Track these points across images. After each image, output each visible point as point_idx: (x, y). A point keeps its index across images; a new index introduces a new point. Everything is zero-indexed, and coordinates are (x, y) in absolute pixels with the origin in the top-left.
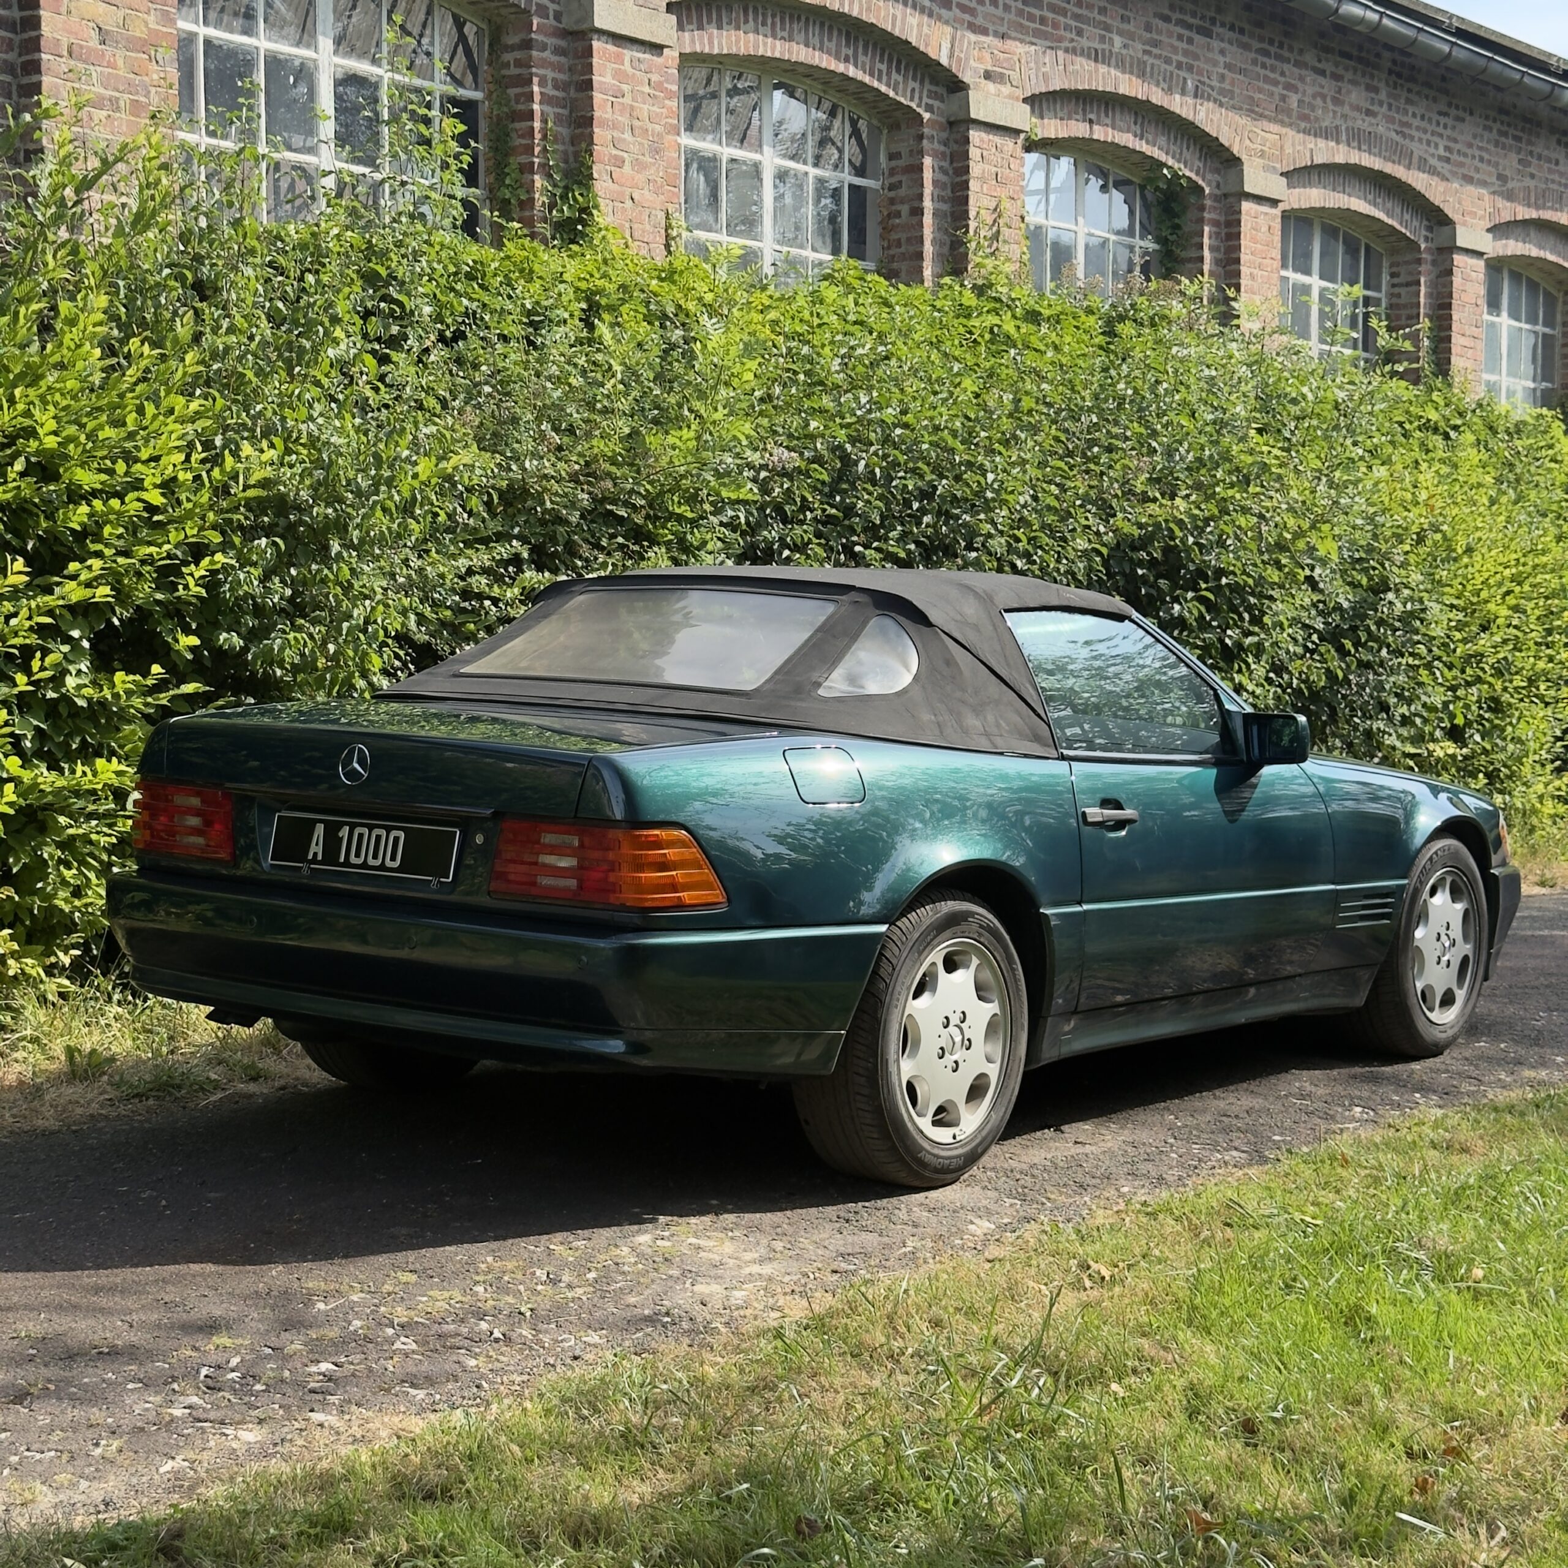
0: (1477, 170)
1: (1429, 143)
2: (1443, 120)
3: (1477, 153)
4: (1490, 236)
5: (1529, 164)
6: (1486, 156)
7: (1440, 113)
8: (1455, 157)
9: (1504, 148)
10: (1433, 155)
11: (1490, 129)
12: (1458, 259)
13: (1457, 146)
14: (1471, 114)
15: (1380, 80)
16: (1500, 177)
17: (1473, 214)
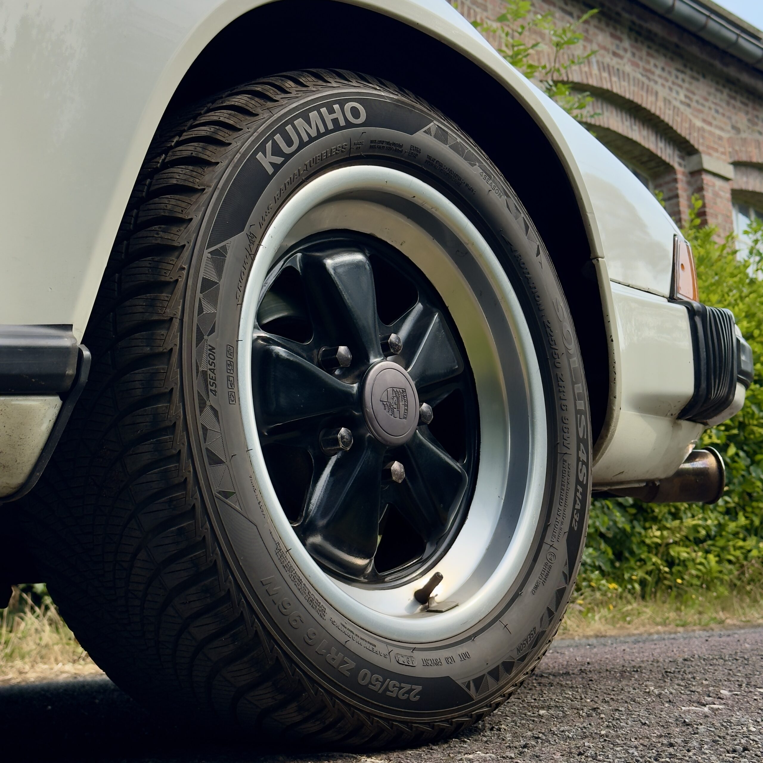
0: (715, 119)
1: (671, 89)
2: (681, 76)
3: (713, 106)
4: (731, 167)
5: (756, 124)
6: (721, 110)
7: (678, 70)
8: (694, 104)
9: (734, 107)
10: (676, 99)
11: (722, 92)
12: (707, 178)
13: (695, 98)
14: (704, 76)
15: (622, 33)
16: (734, 127)
17: (716, 150)
